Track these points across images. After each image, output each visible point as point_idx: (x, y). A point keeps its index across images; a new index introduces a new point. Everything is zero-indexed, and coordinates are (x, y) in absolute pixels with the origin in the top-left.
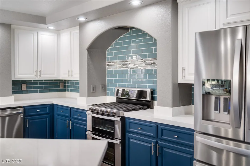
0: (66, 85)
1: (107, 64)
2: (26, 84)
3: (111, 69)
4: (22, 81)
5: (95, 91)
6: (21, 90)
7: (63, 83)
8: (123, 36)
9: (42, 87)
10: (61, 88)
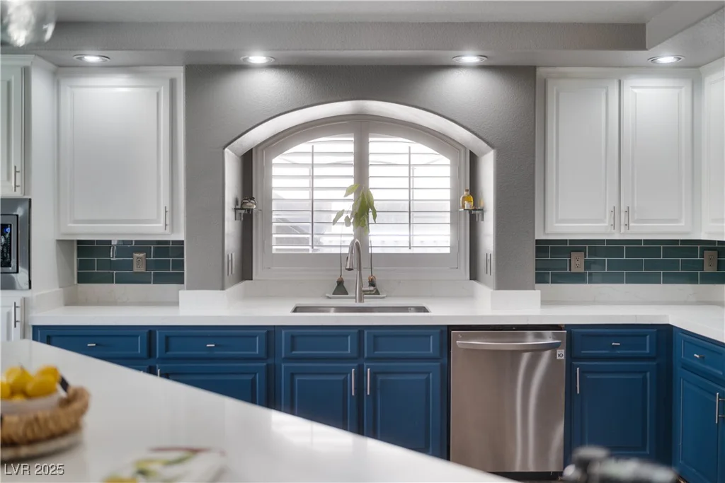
2: (583, 253)
4: (572, 241)
6: (568, 271)
7: (716, 253)
9: (637, 265)
10: (706, 269)
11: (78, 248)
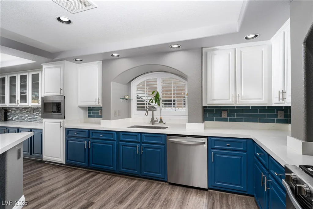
0: (289, 114)
2: (227, 111)
6: (221, 117)
7: (283, 111)
10: (279, 117)
11: (88, 109)
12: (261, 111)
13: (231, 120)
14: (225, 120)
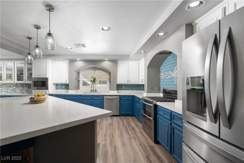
1: (161, 75)
2: (125, 86)
3: (163, 78)
4: (123, 84)
5: (153, 90)
8: (168, 58)
10: (142, 89)
11: (56, 85)
12: (136, 86)
13: (126, 90)
14: (124, 90)
